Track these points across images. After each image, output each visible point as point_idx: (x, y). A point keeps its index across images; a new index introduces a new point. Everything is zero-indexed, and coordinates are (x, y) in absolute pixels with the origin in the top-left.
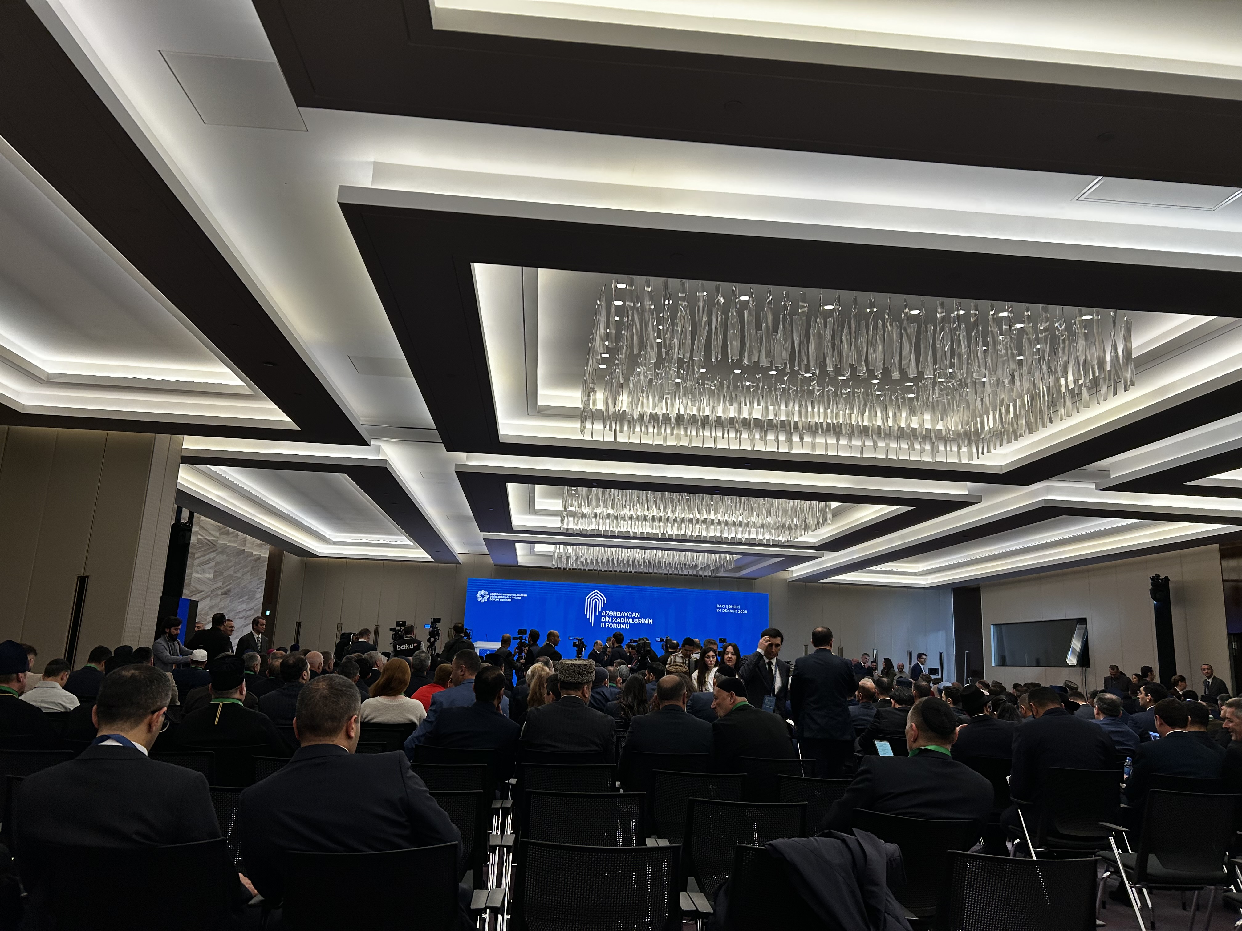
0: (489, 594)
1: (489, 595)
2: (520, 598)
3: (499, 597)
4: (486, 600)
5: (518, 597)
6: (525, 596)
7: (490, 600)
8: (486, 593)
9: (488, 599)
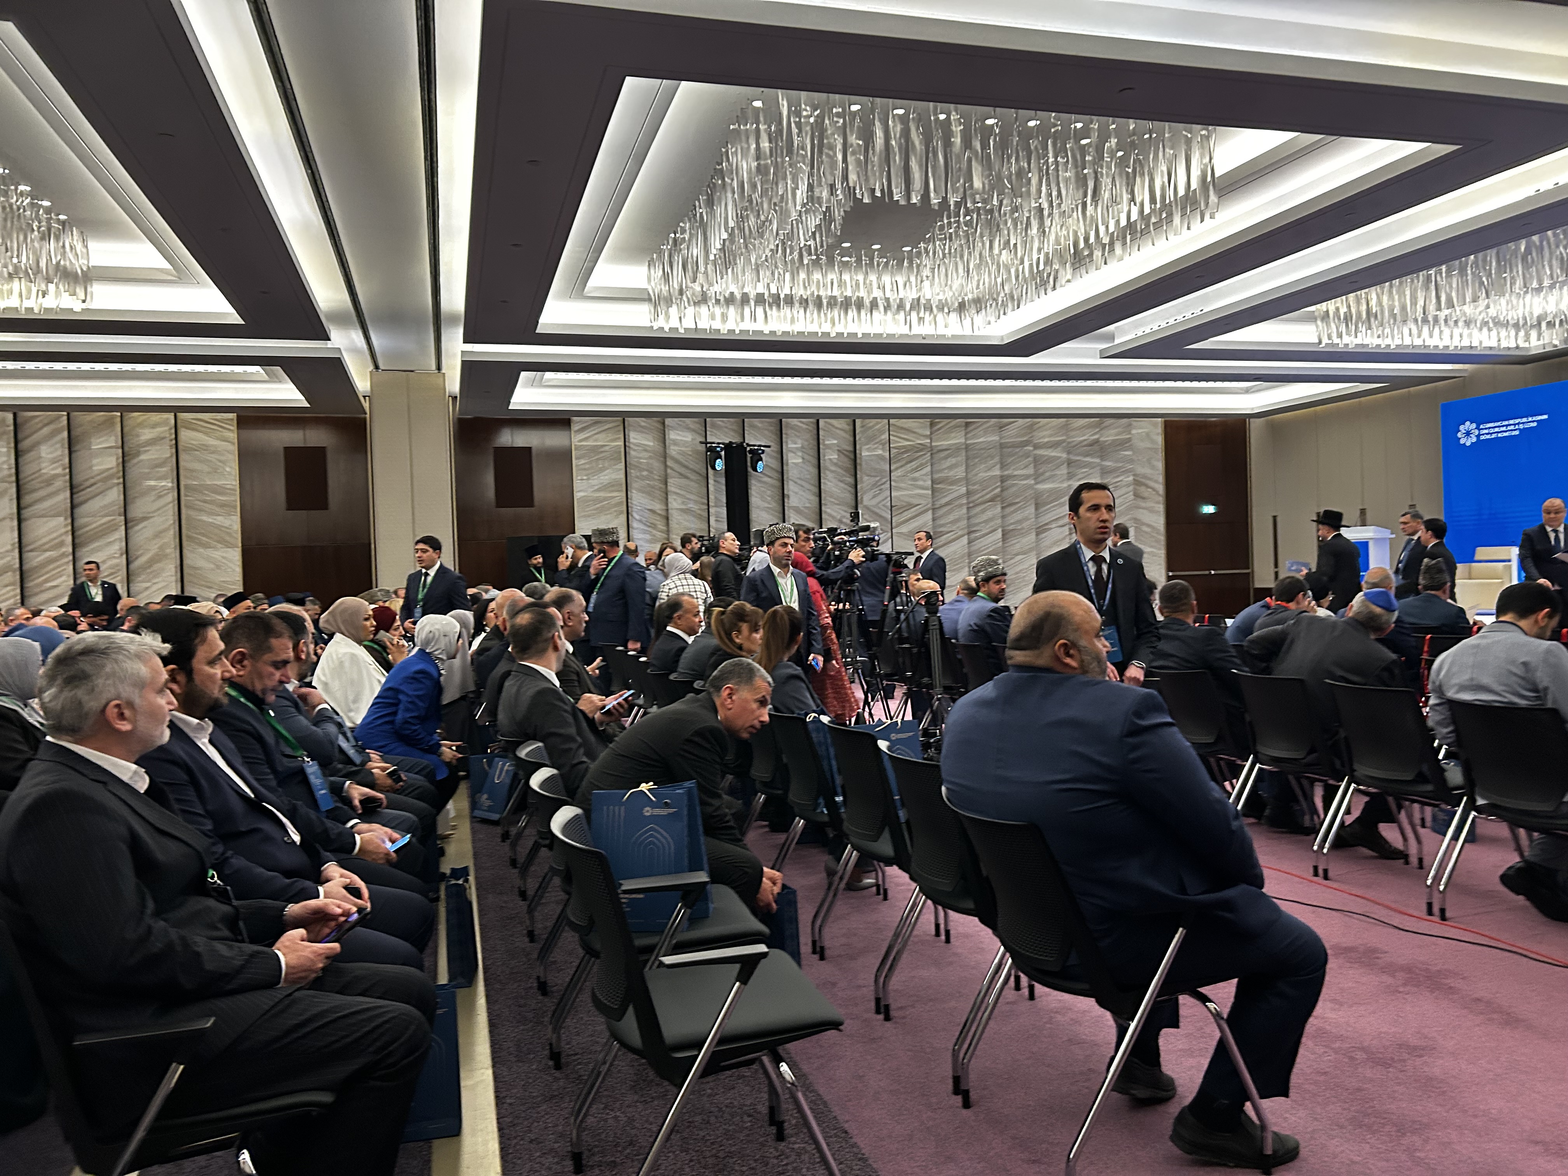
0: (1478, 428)
1: (1480, 430)
2: (1535, 424)
3: (1497, 430)
4: (1474, 440)
5: (1531, 422)
6: (1545, 417)
7: (1482, 438)
8: (1474, 426)
9: (1478, 436)
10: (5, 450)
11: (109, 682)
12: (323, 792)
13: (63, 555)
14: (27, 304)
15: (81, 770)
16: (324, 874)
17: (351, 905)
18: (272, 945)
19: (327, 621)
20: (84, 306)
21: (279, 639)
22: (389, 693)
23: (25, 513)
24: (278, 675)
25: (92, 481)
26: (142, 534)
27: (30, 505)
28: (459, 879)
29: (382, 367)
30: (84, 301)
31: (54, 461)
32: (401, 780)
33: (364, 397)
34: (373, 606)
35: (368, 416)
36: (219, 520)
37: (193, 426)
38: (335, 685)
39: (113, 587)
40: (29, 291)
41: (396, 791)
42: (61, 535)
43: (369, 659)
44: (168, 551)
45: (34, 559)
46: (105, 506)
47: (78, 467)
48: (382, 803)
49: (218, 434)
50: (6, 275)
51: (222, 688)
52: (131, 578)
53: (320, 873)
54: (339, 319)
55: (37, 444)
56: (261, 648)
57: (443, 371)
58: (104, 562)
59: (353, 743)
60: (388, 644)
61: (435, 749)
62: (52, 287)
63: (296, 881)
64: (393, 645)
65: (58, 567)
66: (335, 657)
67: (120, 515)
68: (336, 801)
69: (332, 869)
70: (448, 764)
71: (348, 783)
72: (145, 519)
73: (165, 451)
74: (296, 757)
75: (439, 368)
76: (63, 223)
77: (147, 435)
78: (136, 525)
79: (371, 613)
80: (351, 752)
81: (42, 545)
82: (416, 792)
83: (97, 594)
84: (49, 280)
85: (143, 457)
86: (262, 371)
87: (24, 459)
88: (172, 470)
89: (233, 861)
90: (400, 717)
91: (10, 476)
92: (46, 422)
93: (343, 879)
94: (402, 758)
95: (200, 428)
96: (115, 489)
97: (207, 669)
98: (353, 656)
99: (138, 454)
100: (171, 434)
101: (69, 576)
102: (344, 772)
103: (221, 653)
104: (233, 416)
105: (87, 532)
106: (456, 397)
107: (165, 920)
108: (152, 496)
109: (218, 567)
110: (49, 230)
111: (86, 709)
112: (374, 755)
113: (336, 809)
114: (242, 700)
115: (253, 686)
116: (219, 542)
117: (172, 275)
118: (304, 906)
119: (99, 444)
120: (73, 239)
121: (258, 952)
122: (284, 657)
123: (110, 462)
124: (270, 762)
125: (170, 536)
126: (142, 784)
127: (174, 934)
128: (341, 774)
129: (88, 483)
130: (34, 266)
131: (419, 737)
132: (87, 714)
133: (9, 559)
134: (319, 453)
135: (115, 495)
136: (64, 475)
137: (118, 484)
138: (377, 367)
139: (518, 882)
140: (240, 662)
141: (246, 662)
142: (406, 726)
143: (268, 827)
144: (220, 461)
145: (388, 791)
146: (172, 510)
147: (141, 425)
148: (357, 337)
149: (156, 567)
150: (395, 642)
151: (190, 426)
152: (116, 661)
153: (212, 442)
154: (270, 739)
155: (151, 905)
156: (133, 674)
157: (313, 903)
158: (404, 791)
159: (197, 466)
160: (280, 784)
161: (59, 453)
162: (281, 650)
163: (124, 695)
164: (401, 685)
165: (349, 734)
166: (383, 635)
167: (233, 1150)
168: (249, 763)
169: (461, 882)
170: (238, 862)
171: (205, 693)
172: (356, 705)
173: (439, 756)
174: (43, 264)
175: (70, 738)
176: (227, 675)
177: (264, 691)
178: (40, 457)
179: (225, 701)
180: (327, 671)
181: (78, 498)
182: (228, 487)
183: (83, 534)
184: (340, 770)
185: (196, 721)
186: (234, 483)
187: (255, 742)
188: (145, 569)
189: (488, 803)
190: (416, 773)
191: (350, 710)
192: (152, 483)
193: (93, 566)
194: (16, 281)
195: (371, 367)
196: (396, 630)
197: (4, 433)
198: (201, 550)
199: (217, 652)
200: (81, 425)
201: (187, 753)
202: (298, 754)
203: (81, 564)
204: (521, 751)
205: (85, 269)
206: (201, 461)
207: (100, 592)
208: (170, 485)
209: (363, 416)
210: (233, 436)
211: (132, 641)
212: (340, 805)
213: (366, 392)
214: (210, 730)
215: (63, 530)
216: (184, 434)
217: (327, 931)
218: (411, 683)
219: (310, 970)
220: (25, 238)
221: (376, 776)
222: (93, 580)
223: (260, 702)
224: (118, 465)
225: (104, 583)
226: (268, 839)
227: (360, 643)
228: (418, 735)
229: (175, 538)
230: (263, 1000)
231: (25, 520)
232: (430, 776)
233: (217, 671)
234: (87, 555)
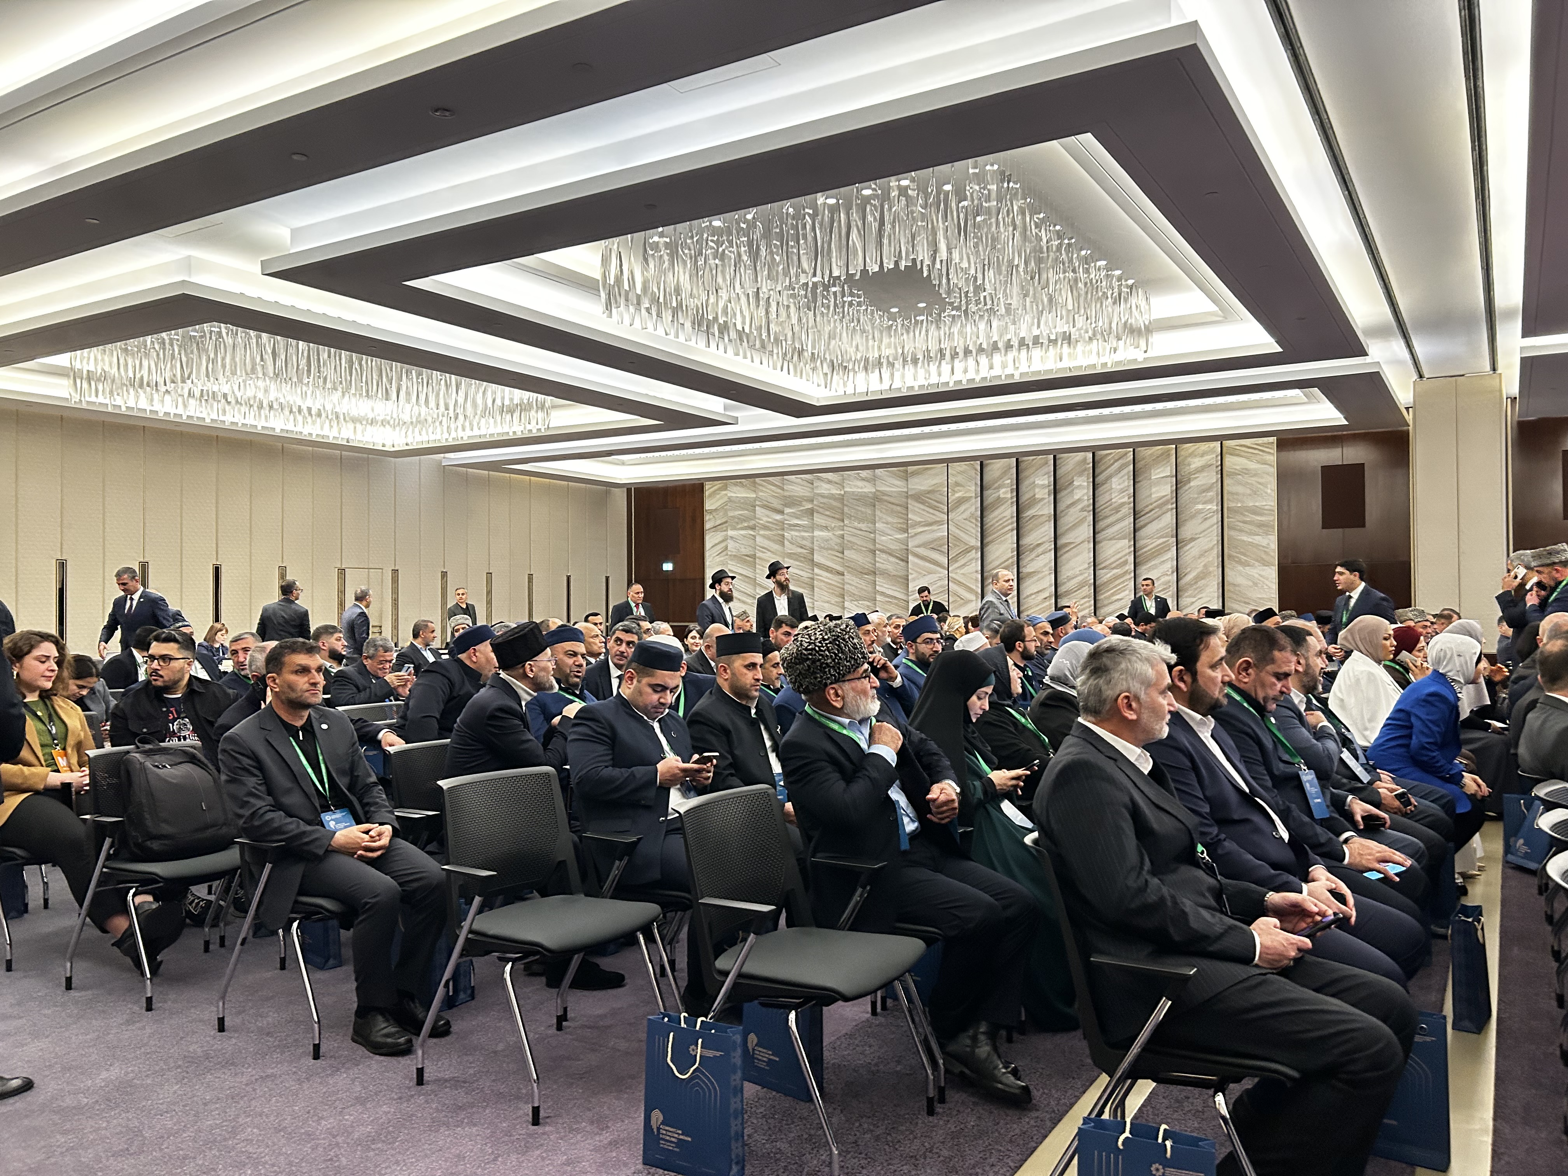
10: (1085, 484)
11: (1124, 676)
12: (1319, 800)
13: (1126, 573)
14: (1103, 360)
15: (1100, 748)
16: (1311, 875)
17: (1330, 908)
18: (1250, 925)
19: (1345, 638)
20: (1146, 355)
21: (1283, 653)
22: (1401, 715)
23: (1099, 537)
24: (1279, 685)
25: (1151, 507)
26: (1191, 552)
27: (1103, 530)
28: (1469, 918)
29: (1426, 375)
30: (1146, 352)
31: (1122, 491)
32: (1410, 804)
33: (1407, 409)
34: (1394, 626)
35: (1410, 428)
36: (1258, 539)
37: (1237, 452)
38: (1351, 701)
39: (1164, 601)
40: (1104, 349)
41: (1405, 815)
42: (1126, 555)
43: (1388, 678)
44: (1211, 569)
45: (1105, 576)
46: (1161, 529)
47: (1142, 494)
48: (1386, 823)
49: (1258, 458)
50: (1087, 339)
51: (1221, 690)
52: (1180, 593)
53: (1308, 873)
54: (1379, 332)
55: (1110, 477)
56: (1265, 659)
57: (1499, 372)
58: (1158, 579)
59: (1363, 760)
60: (1411, 665)
61: (1456, 779)
62: (1121, 343)
63: (1280, 874)
64: (1416, 667)
65: (1123, 582)
66: (1351, 674)
67: (1172, 537)
68: (1332, 812)
69: (1319, 871)
70: (1472, 797)
71: (1350, 797)
72: (1193, 539)
73: (1213, 477)
74: (1294, 764)
75: (1494, 369)
76: (1131, 287)
77: (1196, 463)
78: (1186, 545)
79: (1392, 632)
80: (1359, 770)
81: (1110, 564)
82: (1428, 820)
83: (1151, 607)
84: (1119, 338)
85: (1192, 484)
86: (1301, 394)
87: (1100, 491)
88: (1217, 494)
89: (1226, 844)
90: (1414, 741)
91: (1088, 506)
92: (1116, 458)
93: (1328, 883)
94: (1416, 783)
95: (1243, 454)
96: (1169, 515)
97: (1210, 672)
98: (1370, 674)
99: (1189, 481)
100: (1217, 461)
101: (1130, 591)
102: (1348, 787)
103: (1221, 659)
104: (1273, 439)
105: (1146, 552)
106: (1515, 398)
107: (1160, 879)
108: (1199, 519)
109: (1256, 584)
110: (1120, 295)
111: (1104, 696)
112: (1385, 775)
113: (1331, 818)
114: (1245, 705)
115: (1256, 694)
116: (1257, 561)
117: (1220, 316)
118: (1283, 898)
119: (1159, 473)
120: (1138, 299)
121: (1236, 926)
122: (1285, 669)
123: (1166, 490)
124: (1267, 764)
125: (1214, 557)
126: (1146, 766)
127: (1165, 890)
128: (1346, 788)
129: (1147, 510)
130: (1108, 330)
131: (1439, 764)
132: (1105, 700)
133: (1086, 575)
134: (1358, 469)
135: (1169, 519)
136: (1130, 503)
137: (1172, 509)
138: (1421, 376)
139: (1551, 940)
140: (1246, 670)
141: (1250, 671)
142: (1424, 752)
143: (1257, 819)
144: (1260, 483)
145: (1395, 813)
146: (1216, 530)
147: (1192, 455)
148: (1398, 346)
149: (1201, 583)
150: (1419, 664)
151: (1234, 453)
152: (1130, 661)
153: (1252, 466)
154: (1268, 743)
155: (1147, 864)
156: (1141, 674)
157: (1292, 896)
158: (1416, 815)
159: (1240, 489)
160: (1274, 786)
161: (1126, 484)
162: (1283, 662)
163: (1133, 689)
164: (1412, 707)
165: (1359, 752)
166: (1404, 655)
167: (1211, 1092)
168: (1247, 761)
169: (1470, 920)
170: (1230, 845)
171: (1207, 693)
172: (1373, 724)
173: (1462, 787)
174: (1114, 326)
175: (1093, 719)
176: (1227, 679)
177: (1265, 699)
178: (1112, 489)
179: (1225, 701)
180: (1343, 688)
181: (1141, 522)
182: (1266, 507)
183: (1143, 554)
184: (1344, 785)
185: (1199, 717)
186: (1272, 504)
187: (1254, 744)
188: (1192, 585)
189: (1525, 849)
190: (1432, 801)
191: (1366, 729)
192: (1200, 507)
193: (1149, 582)
194: (1095, 342)
195: (1415, 377)
196: (1419, 651)
197: (1085, 470)
198: (1240, 568)
199: (1218, 658)
200: (1144, 459)
201: (1191, 744)
202: (1296, 760)
203: (1140, 580)
204: (1542, 788)
205: (1147, 323)
206: (1240, 483)
207: (1154, 605)
208: (1215, 508)
209: (1405, 428)
210: (1273, 458)
211: (1145, 647)
212: (1337, 816)
213: (1409, 403)
214: (1213, 726)
215: (1127, 551)
216: (1229, 460)
217: (1304, 925)
218: (1423, 706)
219: (1282, 956)
220: (1101, 306)
221: (1383, 796)
222: (1148, 594)
223: (1261, 709)
224: (1172, 492)
225: (1157, 597)
226: (1257, 830)
227: (1379, 662)
228: (1437, 762)
229: (1218, 557)
230: (1239, 971)
231: (1100, 542)
232: (1449, 807)
233: (1218, 675)
234: (1145, 572)
